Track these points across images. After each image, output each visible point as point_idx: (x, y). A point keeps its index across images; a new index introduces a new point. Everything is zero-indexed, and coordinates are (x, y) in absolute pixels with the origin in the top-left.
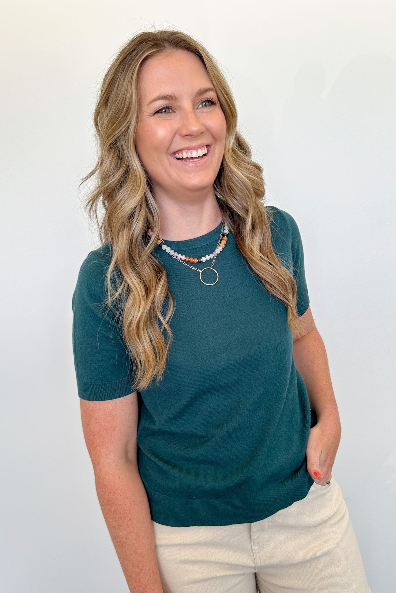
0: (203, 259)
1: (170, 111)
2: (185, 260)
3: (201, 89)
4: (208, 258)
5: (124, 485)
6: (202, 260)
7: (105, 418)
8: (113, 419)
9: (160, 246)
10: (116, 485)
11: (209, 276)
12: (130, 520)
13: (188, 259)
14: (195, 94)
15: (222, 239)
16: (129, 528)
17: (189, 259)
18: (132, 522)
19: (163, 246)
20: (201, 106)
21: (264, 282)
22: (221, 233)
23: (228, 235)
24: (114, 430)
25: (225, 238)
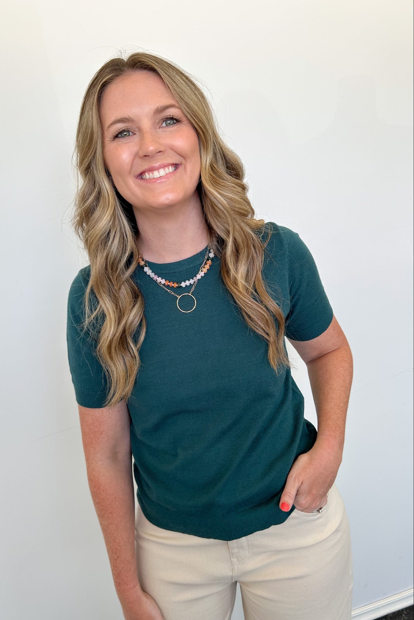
0: (183, 285)
1: (131, 134)
2: (164, 283)
3: (158, 107)
4: (188, 283)
5: (108, 483)
6: (181, 285)
7: (93, 423)
8: (100, 424)
9: (142, 268)
10: (100, 481)
11: (186, 303)
12: (111, 513)
13: (167, 283)
14: (152, 113)
15: (206, 264)
16: (110, 519)
17: (169, 284)
18: (112, 515)
19: (145, 267)
20: (164, 125)
21: (244, 314)
22: (206, 257)
23: (212, 260)
24: (101, 434)
25: (209, 262)
